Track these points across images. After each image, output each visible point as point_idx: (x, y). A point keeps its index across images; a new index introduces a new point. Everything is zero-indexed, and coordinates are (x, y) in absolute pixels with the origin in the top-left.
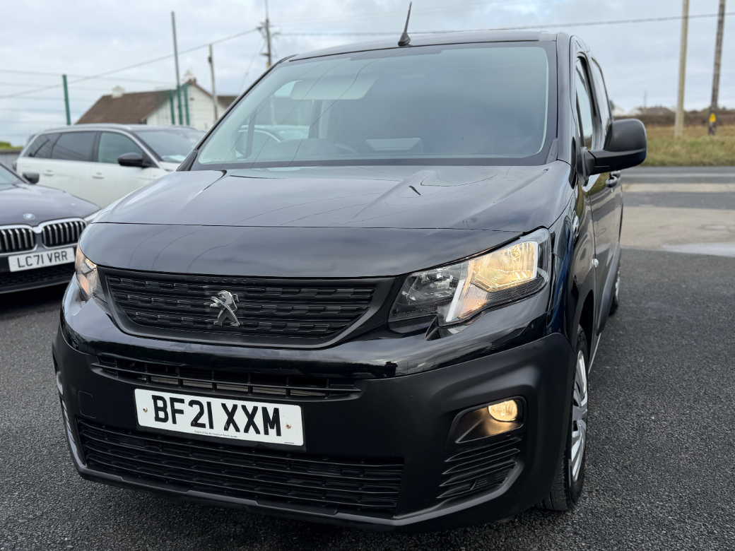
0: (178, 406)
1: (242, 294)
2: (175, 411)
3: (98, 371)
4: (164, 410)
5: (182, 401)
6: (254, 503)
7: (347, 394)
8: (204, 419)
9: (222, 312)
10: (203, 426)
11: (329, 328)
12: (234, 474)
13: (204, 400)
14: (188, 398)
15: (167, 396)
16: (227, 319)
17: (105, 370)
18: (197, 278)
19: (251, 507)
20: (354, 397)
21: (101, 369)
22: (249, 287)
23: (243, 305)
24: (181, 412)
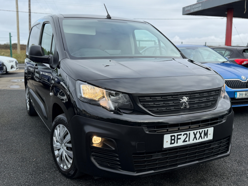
0: (179, 137)
1: (189, 97)
2: (178, 139)
3: (147, 132)
4: (174, 140)
5: (181, 135)
6: (197, 162)
7: (222, 121)
8: (187, 139)
9: (184, 104)
10: (187, 141)
11: (211, 104)
12: (190, 155)
13: (188, 133)
14: (183, 133)
15: (176, 134)
16: (186, 106)
17: (150, 131)
18: (176, 94)
19: (197, 163)
20: (224, 121)
21: (148, 131)
22: (191, 94)
23: (189, 101)
24: (180, 139)
